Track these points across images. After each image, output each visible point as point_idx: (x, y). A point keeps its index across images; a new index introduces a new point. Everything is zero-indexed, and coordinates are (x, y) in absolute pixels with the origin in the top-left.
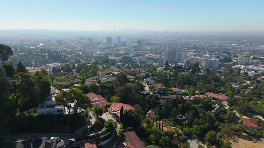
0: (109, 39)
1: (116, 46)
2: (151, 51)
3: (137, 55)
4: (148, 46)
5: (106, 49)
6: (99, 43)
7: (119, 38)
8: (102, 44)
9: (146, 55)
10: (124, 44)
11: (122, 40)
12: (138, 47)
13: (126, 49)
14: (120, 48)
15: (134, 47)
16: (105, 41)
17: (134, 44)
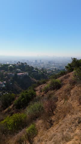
0: (36, 61)
1: (39, 64)
2: (54, 66)
3: (48, 67)
4: (53, 64)
5: (35, 65)
6: (31, 63)
7: (40, 61)
8: (33, 63)
9: (51, 67)
10: (43, 63)
11: (42, 61)
12: (49, 64)
13: (44, 65)
14: (41, 65)
15: (47, 64)
16: (34, 62)
17: (47, 63)
